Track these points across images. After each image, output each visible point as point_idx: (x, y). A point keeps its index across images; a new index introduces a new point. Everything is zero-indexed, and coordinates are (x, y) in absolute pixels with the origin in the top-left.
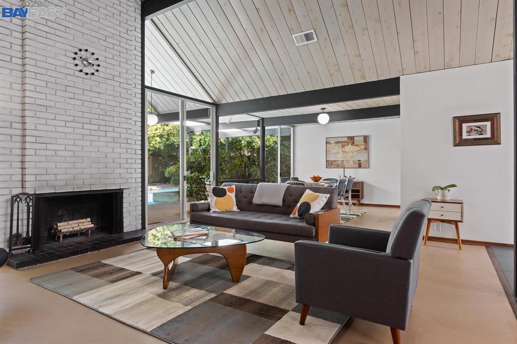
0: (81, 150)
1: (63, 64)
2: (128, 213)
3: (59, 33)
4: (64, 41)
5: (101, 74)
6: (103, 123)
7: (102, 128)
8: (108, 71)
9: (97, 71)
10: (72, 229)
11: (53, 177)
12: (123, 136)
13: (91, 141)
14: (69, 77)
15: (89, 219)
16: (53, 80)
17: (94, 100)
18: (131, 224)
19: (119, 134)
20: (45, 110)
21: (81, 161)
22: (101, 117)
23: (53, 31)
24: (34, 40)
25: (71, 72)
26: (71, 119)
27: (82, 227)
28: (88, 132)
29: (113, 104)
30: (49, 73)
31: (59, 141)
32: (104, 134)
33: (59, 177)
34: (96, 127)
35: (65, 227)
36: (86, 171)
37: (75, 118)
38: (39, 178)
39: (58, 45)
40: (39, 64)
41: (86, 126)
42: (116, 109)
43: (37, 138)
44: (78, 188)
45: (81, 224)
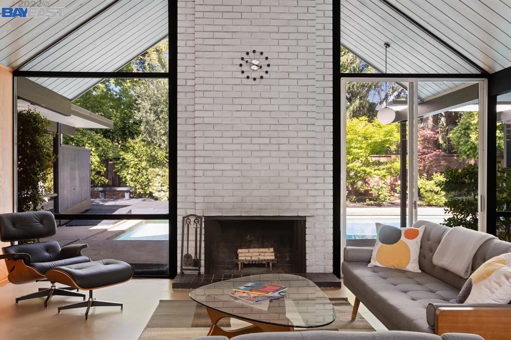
0: (249, 168)
1: (229, 74)
2: (313, 249)
3: (225, 42)
4: (230, 48)
5: (273, 75)
6: (275, 134)
7: (274, 141)
8: (281, 69)
9: (267, 72)
10: (249, 258)
11: (220, 199)
12: (301, 148)
13: (261, 157)
14: (237, 88)
15: (272, 250)
16: (220, 94)
17: (264, 108)
18: (317, 263)
19: (296, 146)
20: (212, 128)
21: (249, 181)
22: (272, 127)
23: (220, 42)
24: (202, 58)
25: (238, 81)
26: (238, 134)
27: (261, 258)
28: (257, 147)
29: (288, 108)
30: (216, 88)
31: (226, 160)
32: (276, 147)
33: (226, 199)
34: (267, 141)
35: (246, 255)
36: (256, 193)
37: (243, 132)
38: (207, 199)
39: (225, 55)
40: (207, 81)
41: (255, 141)
42: (292, 115)
43: (205, 158)
44: (247, 212)
45: (262, 254)
